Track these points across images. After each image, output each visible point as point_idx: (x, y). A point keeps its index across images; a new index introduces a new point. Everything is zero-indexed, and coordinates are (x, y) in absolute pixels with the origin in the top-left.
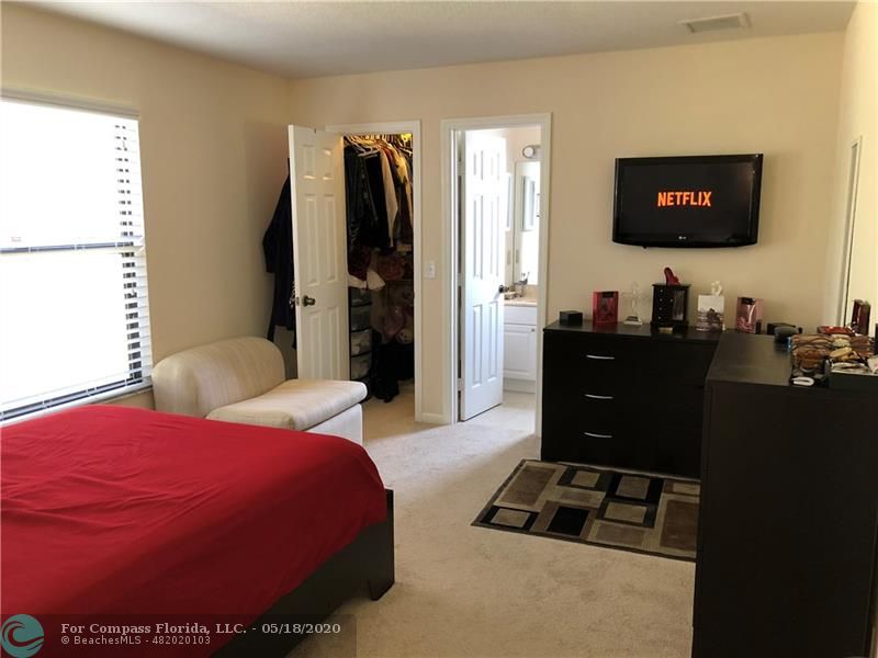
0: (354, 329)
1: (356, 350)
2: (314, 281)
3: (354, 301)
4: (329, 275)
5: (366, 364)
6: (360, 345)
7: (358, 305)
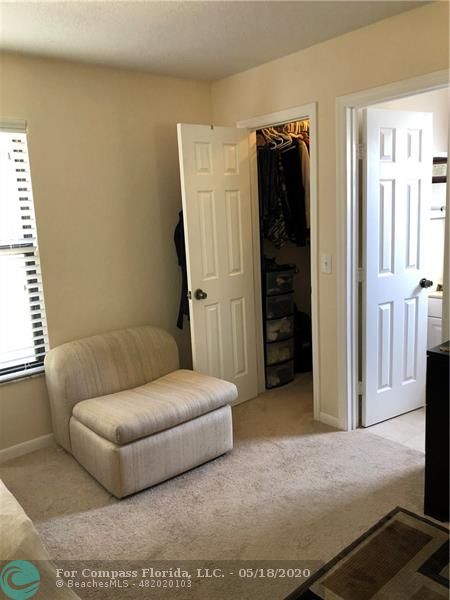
0: (269, 317)
1: (272, 336)
2: (213, 274)
3: (269, 291)
4: (232, 268)
5: (287, 349)
6: (278, 332)
7: (274, 294)
